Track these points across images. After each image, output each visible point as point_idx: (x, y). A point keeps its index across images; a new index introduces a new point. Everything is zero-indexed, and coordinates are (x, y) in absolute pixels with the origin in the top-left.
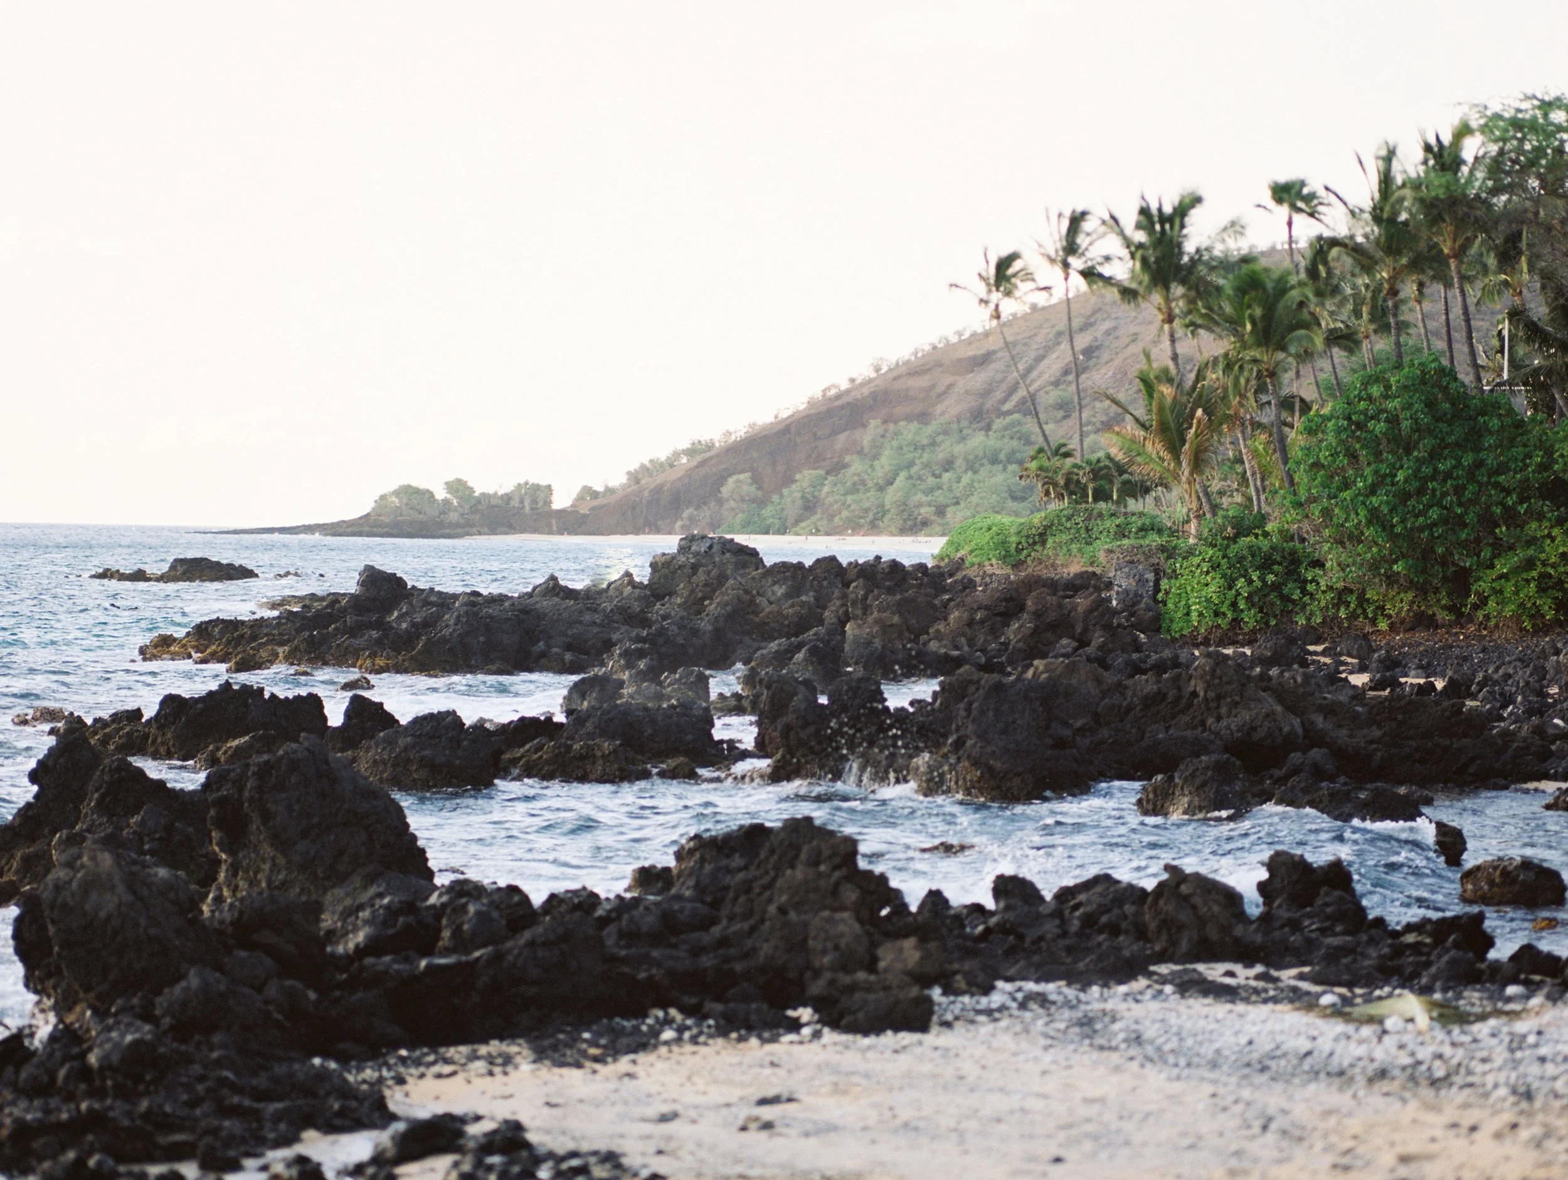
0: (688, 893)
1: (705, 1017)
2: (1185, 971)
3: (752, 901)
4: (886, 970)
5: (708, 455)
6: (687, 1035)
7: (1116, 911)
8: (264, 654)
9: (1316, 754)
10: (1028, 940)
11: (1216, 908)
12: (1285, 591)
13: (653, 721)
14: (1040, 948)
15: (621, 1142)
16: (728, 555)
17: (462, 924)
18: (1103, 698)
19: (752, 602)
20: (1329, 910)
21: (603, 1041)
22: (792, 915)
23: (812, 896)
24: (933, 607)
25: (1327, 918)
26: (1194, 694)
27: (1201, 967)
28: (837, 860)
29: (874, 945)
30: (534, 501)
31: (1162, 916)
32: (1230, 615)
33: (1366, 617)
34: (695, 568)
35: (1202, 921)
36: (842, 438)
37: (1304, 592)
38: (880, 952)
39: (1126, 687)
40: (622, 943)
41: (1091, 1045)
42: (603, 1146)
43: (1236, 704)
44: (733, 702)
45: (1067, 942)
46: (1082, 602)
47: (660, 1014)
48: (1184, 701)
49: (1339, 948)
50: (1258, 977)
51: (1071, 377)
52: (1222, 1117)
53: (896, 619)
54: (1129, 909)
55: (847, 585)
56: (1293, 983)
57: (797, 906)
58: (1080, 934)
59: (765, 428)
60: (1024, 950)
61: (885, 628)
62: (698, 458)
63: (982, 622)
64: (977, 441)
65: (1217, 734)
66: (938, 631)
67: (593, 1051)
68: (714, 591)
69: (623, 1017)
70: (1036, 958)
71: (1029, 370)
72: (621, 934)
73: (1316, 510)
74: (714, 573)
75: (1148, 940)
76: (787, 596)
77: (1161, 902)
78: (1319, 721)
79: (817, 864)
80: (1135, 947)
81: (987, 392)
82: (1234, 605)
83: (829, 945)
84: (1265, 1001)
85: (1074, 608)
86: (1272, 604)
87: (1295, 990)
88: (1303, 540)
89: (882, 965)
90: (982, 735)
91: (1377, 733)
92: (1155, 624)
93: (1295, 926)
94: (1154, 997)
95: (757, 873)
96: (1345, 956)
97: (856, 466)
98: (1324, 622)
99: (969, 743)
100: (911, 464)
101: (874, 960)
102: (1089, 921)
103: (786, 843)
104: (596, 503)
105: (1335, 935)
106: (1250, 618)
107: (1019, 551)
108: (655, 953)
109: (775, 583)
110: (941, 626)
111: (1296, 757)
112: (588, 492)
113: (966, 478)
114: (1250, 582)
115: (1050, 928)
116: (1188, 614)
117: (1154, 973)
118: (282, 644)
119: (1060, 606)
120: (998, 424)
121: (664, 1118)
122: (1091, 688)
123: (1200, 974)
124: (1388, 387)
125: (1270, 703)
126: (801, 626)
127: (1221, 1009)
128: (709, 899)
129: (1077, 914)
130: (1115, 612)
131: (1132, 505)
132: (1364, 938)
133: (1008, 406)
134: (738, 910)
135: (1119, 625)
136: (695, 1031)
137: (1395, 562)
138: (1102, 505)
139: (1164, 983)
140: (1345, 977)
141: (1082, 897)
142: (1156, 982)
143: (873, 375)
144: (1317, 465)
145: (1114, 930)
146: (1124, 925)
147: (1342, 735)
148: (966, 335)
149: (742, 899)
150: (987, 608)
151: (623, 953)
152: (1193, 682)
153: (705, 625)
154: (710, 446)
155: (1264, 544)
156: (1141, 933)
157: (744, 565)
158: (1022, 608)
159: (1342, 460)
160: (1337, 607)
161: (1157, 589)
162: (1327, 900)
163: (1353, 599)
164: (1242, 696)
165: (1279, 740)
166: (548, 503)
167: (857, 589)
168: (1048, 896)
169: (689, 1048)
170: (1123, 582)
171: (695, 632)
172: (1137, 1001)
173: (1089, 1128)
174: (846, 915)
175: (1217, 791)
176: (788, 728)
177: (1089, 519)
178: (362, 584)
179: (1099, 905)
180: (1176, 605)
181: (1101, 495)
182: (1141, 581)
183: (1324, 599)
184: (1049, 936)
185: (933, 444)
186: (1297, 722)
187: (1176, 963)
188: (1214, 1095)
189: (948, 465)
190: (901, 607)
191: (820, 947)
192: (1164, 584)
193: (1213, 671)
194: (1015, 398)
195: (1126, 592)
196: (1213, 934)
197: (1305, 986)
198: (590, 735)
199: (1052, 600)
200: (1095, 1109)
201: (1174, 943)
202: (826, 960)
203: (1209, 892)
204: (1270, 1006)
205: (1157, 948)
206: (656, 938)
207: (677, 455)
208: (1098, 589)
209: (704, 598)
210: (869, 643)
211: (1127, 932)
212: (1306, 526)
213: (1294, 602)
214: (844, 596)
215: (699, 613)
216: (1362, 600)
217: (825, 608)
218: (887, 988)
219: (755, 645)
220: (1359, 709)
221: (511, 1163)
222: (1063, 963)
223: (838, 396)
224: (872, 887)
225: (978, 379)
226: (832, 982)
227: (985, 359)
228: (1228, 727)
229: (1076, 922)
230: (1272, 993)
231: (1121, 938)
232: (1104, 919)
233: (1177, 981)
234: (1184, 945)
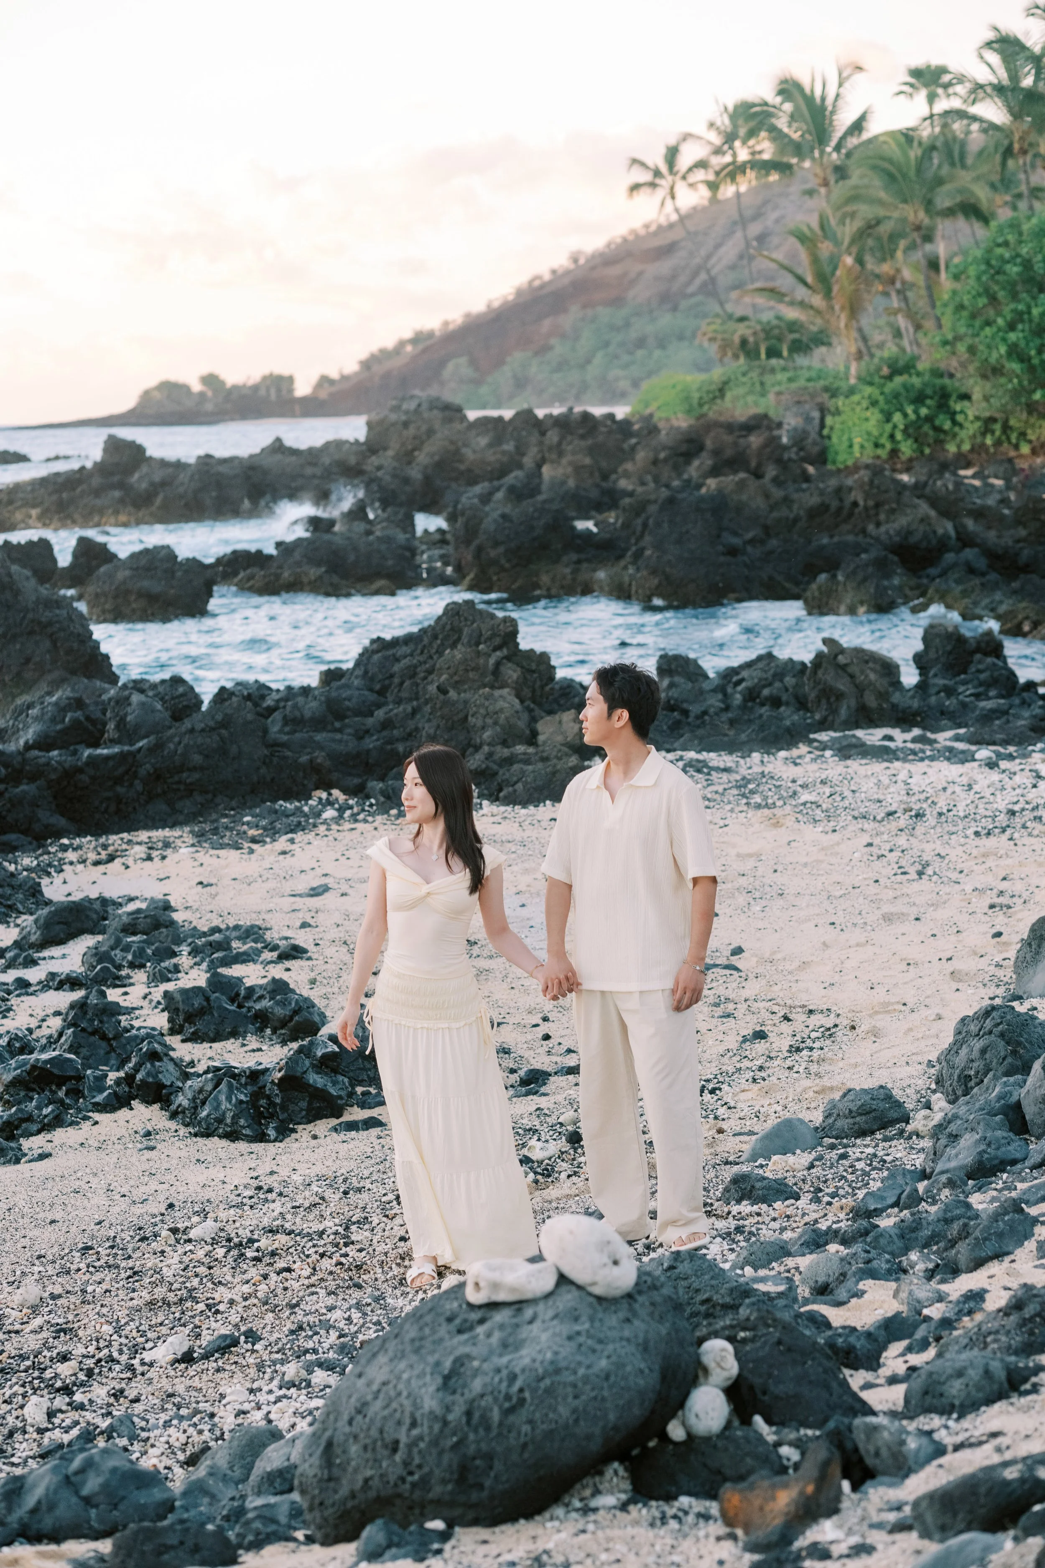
0: (356, 682)
1: (368, 797)
2: (845, 737)
3: (417, 685)
4: (545, 742)
5: (429, 343)
6: (348, 813)
7: (777, 684)
8: (19, 516)
9: (969, 554)
10: (692, 715)
11: (872, 676)
12: (937, 422)
13: (355, 549)
14: (703, 723)
15: (267, 917)
16: (435, 412)
17: (126, 715)
18: (771, 512)
19: (457, 452)
20: (982, 676)
21: (264, 823)
22: (453, 694)
23: (471, 675)
24: (622, 450)
25: (981, 684)
26: (855, 504)
27: (860, 733)
28: (497, 641)
29: (534, 720)
30: (279, 390)
31: (821, 687)
32: (889, 446)
33: (1010, 442)
34: (406, 424)
35: (860, 689)
36: (547, 323)
37: (954, 422)
38: (540, 726)
39: (792, 501)
40: (287, 729)
41: (747, 804)
42: (246, 921)
43: (893, 511)
44: (438, 537)
45: (730, 715)
46: (755, 440)
47: (324, 795)
48: (845, 512)
49: (992, 711)
50: (914, 740)
51: (745, 262)
52: (878, 865)
53: (588, 461)
54: (789, 681)
55: (543, 433)
56: (949, 743)
57: (456, 685)
58: (743, 707)
59: (479, 316)
60: (689, 724)
61: (578, 469)
62: (421, 347)
63: (666, 460)
64: (666, 320)
65: (877, 539)
66: (626, 470)
67: (252, 832)
68: (422, 443)
69: (285, 800)
70: (700, 732)
71: (709, 257)
72: (286, 721)
73: (961, 348)
74: (424, 428)
75: (807, 710)
76: (490, 445)
77: (820, 673)
78: (970, 524)
79: (478, 644)
80: (796, 717)
81: (673, 277)
82: (892, 437)
83: (489, 721)
84: (922, 760)
85: (749, 446)
86: (926, 435)
87: (951, 750)
88: (951, 376)
89: (541, 738)
90: (658, 546)
91: (1022, 532)
92: (821, 458)
93: (950, 692)
94: (814, 760)
95: (421, 659)
96: (998, 718)
97: (559, 349)
98: (972, 450)
99: (648, 553)
100: (607, 344)
101: (534, 734)
102: (752, 696)
103: (448, 627)
104: (333, 389)
105: (989, 698)
106: (907, 449)
107: (701, 405)
108: (319, 737)
109: (478, 435)
110: (629, 466)
111: (950, 557)
112: (324, 380)
113: (657, 353)
114: (905, 415)
115: (714, 702)
116: (851, 446)
117: (815, 740)
118: (34, 506)
119: (735, 444)
120: (684, 304)
121: (316, 892)
122: (759, 503)
123: (858, 739)
124: (1020, 234)
125: (924, 508)
126: (502, 472)
127: (877, 767)
128: (378, 687)
129: (739, 688)
130: (785, 448)
131: (801, 360)
132: (1017, 701)
133: (691, 289)
134: (404, 695)
135: (790, 460)
136: (355, 810)
137: (1034, 391)
138: (774, 361)
139: (824, 749)
140: (999, 736)
141: (745, 674)
142: (817, 748)
143: (572, 266)
144: (961, 307)
145: (776, 702)
146: (784, 698)
147: (991, 535)
148: (653, 228)
149: (407, 683)
150: (670, 448)
151: (285, 738)
152: (853, 494)
153: (415, 473)
154: (431, 334)
155: (916, 381)
156: (802, 704)
157: (450, 420)
158: (701, 448)
159: (982, 301)
160: (984, 434)
161: (822, 425)
162: (981, 667)
163: (997, 427)
164: (898, 502)
165: (934, 542)
166: (291, 390)
167: (553, 436)
168: (711, 675)
169: (347, 826)
170: (792, 421)
171: (406, 481)
172: (796, 764)
173: (743, 881)
174: (505, 691)
175: (877, 586)
176: (480, 549)
177: (762, 374)
178: (105, 450)
179: (760, 680)
180: (840, 438)
181: (773, 353)
182: (808, 419)
183: (972, 428)
184: (712, 710)
185: (627, 325)
186: (949, 527)
187: (835, 731)
188: (870, 845)
189: (641, 343)
190: (591, 451)
191: (479, 723)
192: (829, 420)
193: (871, 482)
194: (698, 282)
195: (795, 429)
196: (871, 701)
197: (961, 746)
198: (298, 564)
199: (728, 439)
200: (751, 863)
201: (835, 711)
202: (487, 735)
203: (867, 662)
204: (927, 762)
205: (817, 717)
206: (319, 723)
207: (402, 344)
208: (770, 428)
209: (414, 450)
210: (563, 483)
211: (787, 704)
212: (954, 363)
213: (945, 432)
214: (541, 443)
215: (409, 463)
216: (1006, 428)
217: (523, 455)
218: (545, 759)
219: (462, 489)
220: (1006, 512)
221: (148, 943)
222: (726, 735)
223: (543, 286)
224: (534, 666)
225: (664, 267)
226: (490, 755)
227: (669, 249)
228: (887, 533)
229: (738, 696)
230: (928, 753)
231: (782, 709)
232: (766, 692)
233: (837, 746)
234: (843, 712)
